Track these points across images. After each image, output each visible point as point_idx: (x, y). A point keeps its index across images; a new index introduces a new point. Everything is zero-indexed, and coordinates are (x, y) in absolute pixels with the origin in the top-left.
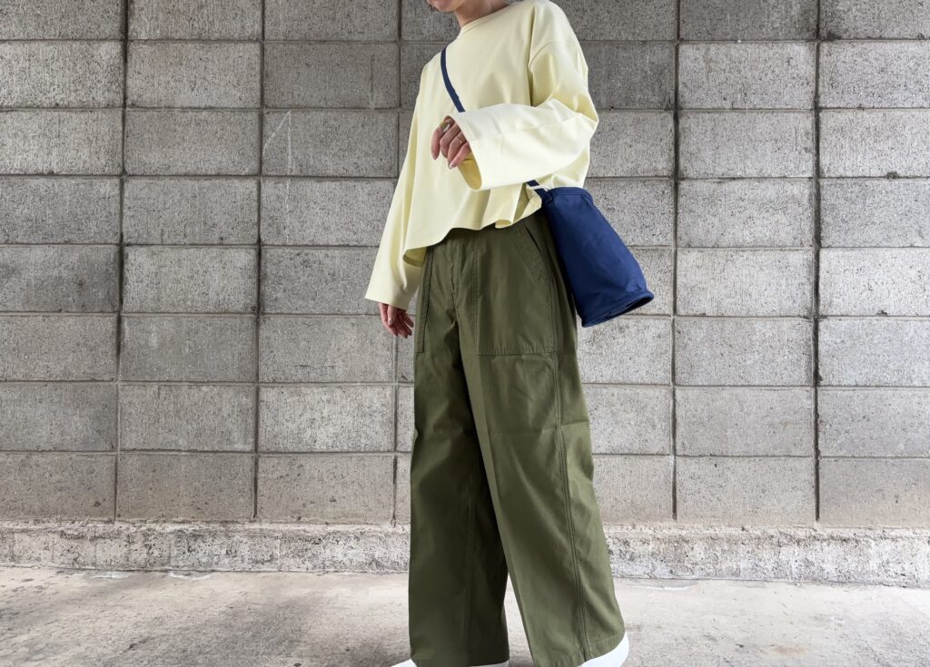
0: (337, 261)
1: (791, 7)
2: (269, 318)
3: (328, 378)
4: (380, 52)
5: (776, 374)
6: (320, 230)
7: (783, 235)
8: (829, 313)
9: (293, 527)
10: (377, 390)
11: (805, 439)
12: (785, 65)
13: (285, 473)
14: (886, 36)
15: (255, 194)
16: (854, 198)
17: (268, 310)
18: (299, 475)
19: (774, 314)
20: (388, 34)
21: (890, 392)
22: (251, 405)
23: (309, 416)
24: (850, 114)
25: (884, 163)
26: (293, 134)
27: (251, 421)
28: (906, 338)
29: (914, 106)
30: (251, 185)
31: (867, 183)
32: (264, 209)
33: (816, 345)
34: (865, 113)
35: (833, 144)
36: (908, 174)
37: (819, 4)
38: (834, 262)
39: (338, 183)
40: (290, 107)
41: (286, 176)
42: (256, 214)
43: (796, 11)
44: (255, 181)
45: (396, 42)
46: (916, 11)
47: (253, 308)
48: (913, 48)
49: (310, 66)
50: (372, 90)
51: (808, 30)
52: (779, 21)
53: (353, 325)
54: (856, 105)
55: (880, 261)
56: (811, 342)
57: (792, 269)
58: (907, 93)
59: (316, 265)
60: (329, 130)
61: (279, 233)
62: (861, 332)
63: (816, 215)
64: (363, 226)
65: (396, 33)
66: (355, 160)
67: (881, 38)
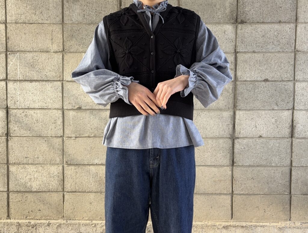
0: (39, 115)
1: (226, 9)
2: (12, 138)
3: (36, 162)
4: (55, 28)
5: (217, 161)
6: (32, 102)
7: (221, 105)
8: (239, 137)
9: (24, 221)
10: (56, 167)
11: (228, 187)
12: (223, 34)
13: (20, 200)
14: (266, 22)
15: (5, 87)
16: (250, 89)
17: (11, 135)
18: (26, 200)
19: (216, 137)
20: (58, 20)
21: (262, 168)
22: (6, 172)
23: (29, 177)
24: (250, 55)
25: (263, 75)
26: (20, 62)
27: (6, 179)
28: (270, 147)
29: (276, 51)
30: (3, 83)
31: (256, 83)
32: (9, 94)
33: (233, 149)
34: (256, 55)
35: (242, 67)
36: (272, 80)
37: (237, 8)
38: (241, 115)
39: (38, 83)
40: (18, 51)
41: (18, 80)
42: (6, 95)
43: (228, 11)
44: (5, 82)
45: (61, 24)
46: (278, 11)
47: (6, 134)
48: (277, 26)
49: (26, 34)
50: (52, 44)
51: (233, 19)
52: (221, 15)
53: (46, 141)
54: (252, 51)
55: (260, 115)
56: (231, 148)
57: (224, 119)
58: (273, 46)
59: (30, 117)
60: (35, 61)
61: (15, 103)
62: (252, 144)
63: (235, 97)
64: (49, 100)
65: (62, 20)
66: (46, 73)
67: (263, 22)
